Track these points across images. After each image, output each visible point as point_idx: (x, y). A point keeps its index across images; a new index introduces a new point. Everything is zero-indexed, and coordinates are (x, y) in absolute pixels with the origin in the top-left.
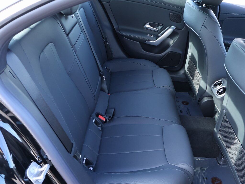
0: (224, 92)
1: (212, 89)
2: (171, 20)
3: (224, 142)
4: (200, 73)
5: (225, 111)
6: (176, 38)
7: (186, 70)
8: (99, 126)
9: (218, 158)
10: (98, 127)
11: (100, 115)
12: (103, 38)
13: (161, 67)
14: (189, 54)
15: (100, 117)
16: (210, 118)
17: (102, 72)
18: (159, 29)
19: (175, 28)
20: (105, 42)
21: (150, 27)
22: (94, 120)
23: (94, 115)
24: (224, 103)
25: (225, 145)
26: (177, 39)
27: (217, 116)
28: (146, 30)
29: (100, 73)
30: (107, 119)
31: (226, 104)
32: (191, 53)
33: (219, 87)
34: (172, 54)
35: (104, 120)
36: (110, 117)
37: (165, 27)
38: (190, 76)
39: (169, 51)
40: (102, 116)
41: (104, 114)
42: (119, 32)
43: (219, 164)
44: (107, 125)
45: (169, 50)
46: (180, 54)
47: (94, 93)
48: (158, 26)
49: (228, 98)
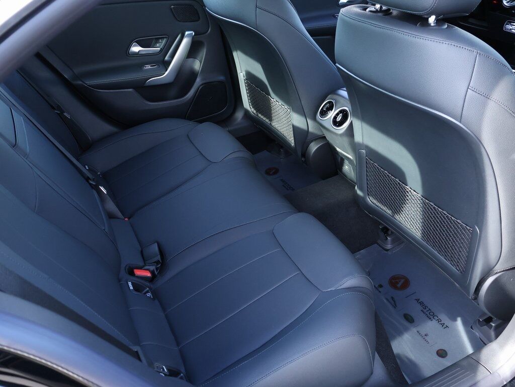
0: (345, 118)
1: (321, 122)
2: (179, 21)
3: (384, 208)
4: (281, 102)
5: (364, 151)
6: (203, 53)
7: (249, 109)
8: (145, 291)
9: (379, 242)
10: (145, 293)
11: (135, 270)
12: (53, 108)
13: (201, 122)
14: (242, 74)
15: (138, 273)
16: (334, 178)
17: (93, 180)
18: (161, 47)
19: (194, 34)
20: (61, 116)
21: (141, 48)
22: (130, 284)
23: (123, 274)
24: (358, 138)
25: (389, 212)
26: (206, 55)
27: (347, 168)
28: (135, 58)
29: (91, 182)
30: (154, 270)
31: (363, 138)
32: (244, 73)
33: (332, 114)
34: (207, 87)
35: (149, 275)
36: (157, 262)
37: (172, 39)
38: (262, 117)
39: (199, 84)
40: (140, 268)
41: (141, 264)
42: (81, 83)
43: (387, 250)
44: (160, 282)
45: (198, 81)
46: (221, 82)
47: (103, 228)
48: (156, 43)
49: (362, 126)
